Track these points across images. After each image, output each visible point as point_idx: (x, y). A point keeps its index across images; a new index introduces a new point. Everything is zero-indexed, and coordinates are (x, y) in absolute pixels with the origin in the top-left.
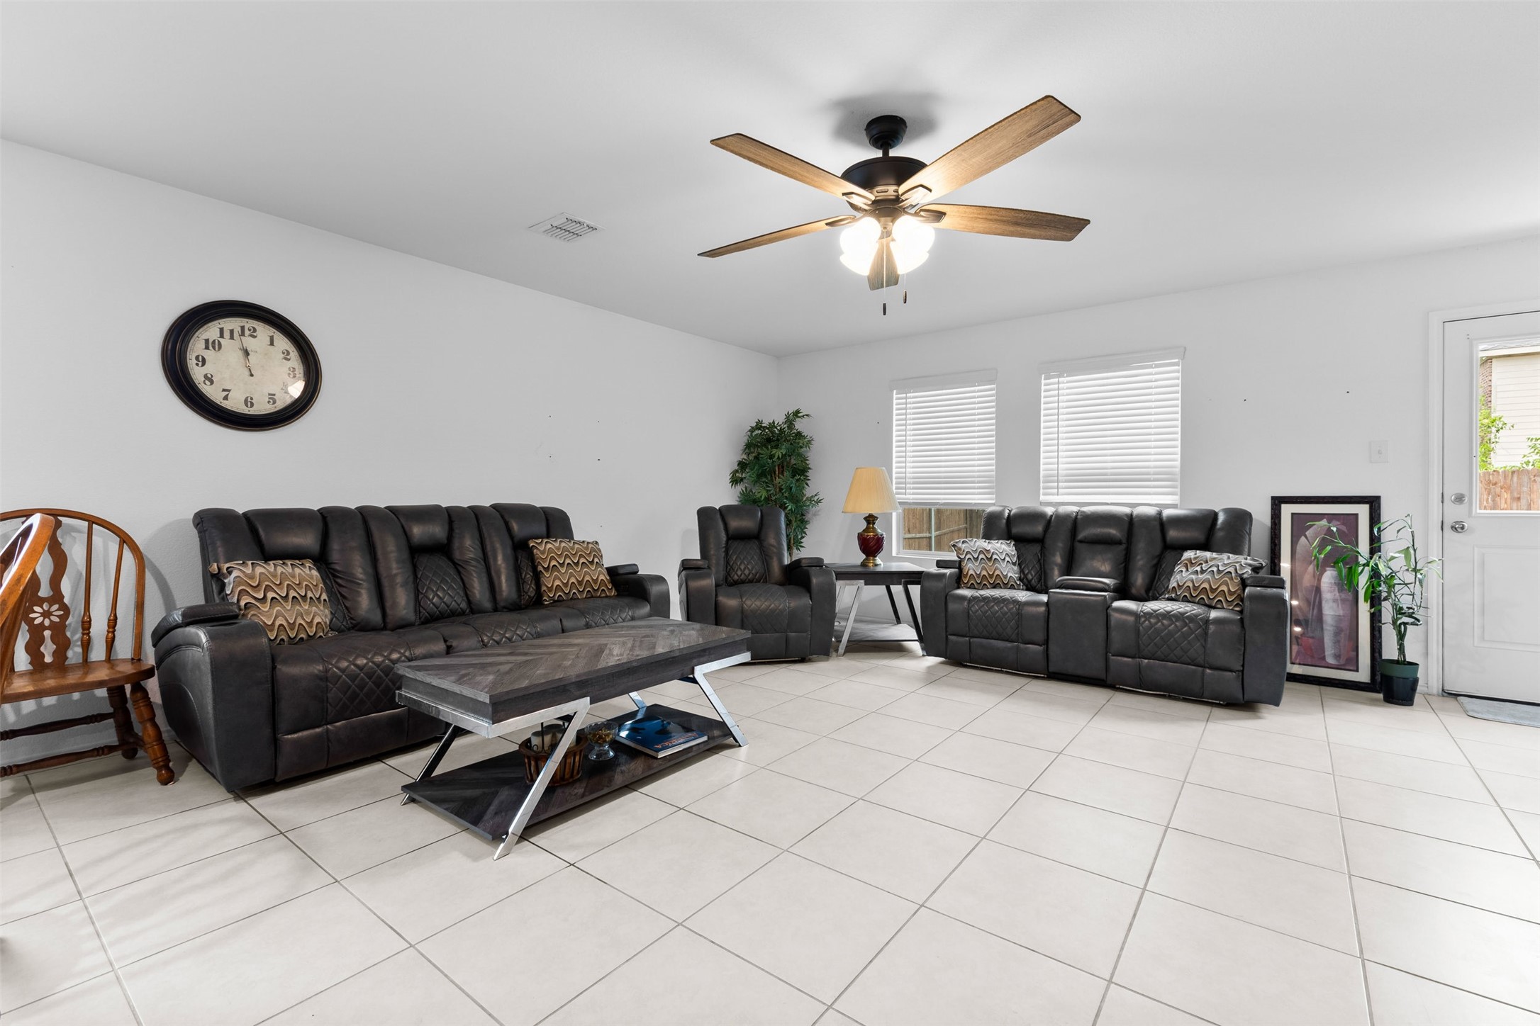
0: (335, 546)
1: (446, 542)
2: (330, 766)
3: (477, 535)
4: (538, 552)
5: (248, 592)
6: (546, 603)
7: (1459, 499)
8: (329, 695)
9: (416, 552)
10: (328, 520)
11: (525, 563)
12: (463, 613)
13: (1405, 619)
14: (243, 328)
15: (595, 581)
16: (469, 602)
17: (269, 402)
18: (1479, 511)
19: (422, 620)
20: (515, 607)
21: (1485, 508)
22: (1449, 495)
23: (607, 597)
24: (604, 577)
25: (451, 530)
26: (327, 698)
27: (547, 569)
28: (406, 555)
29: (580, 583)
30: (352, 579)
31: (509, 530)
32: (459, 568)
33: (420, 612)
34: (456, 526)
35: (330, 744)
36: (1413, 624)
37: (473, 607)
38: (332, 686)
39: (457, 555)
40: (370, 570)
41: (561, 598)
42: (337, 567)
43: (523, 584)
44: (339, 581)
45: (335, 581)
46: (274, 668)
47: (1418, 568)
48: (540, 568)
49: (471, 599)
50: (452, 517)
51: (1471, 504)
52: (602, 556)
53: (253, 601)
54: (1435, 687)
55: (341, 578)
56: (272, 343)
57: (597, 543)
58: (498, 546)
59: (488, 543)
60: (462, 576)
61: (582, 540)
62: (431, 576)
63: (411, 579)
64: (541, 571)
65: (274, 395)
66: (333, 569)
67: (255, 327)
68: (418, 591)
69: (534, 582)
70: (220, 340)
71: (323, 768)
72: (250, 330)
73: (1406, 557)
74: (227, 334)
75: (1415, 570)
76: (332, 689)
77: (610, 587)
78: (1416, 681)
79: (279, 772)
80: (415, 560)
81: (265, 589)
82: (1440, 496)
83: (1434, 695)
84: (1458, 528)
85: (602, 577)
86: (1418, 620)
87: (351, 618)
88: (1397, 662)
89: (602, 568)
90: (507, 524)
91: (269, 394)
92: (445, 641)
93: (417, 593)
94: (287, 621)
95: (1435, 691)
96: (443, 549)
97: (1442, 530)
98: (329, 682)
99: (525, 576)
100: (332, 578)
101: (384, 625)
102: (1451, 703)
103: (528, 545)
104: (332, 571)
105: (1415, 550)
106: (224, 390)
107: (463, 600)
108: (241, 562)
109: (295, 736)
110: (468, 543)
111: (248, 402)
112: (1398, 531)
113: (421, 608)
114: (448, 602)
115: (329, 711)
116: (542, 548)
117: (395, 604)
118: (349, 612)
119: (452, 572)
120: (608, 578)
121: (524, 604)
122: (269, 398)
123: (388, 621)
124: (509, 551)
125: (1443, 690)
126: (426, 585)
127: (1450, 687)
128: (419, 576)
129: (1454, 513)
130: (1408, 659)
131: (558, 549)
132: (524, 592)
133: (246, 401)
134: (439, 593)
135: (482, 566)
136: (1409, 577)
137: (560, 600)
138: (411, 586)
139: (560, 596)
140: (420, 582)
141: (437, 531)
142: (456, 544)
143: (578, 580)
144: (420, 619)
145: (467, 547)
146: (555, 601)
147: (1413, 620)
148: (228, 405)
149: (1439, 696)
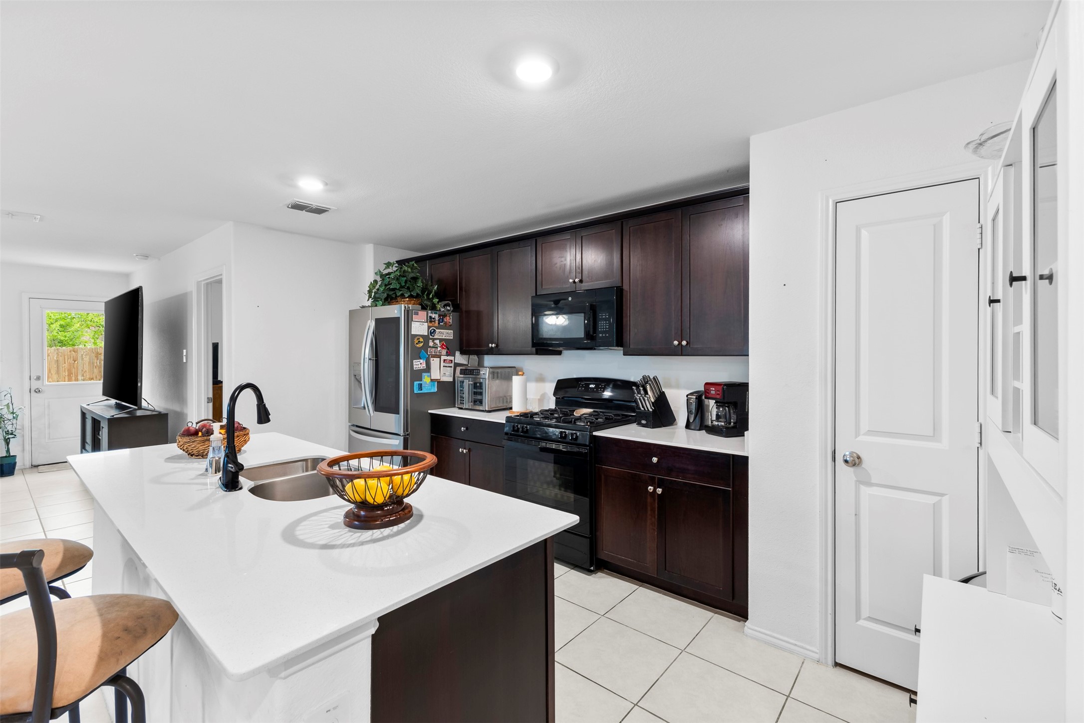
7: (38, 378)
13: (10, 436)
18: (47, 383)
21: (50, 382)
22: (34, 377)
36: (14, 437)
47: (14, 412)
51: (43, 380)
54: (28, 464)
73: (7, 408)
75: (13, 413)
78: (15, 463)
82: (29, 377)
83: (27, 468)
84: (38, 391)
86: (15, 435)
88: (6, 457)
95: (28, 467)
97: (30, 392)
102: (35, 469)
105: (12, 404)
112: (5, 396)
125: (32, 465)
127: (34, 464)
129: (36, 385)
130: (11, 455)
136: (11, 417)
147: (13, 436)
149: (29, 468)
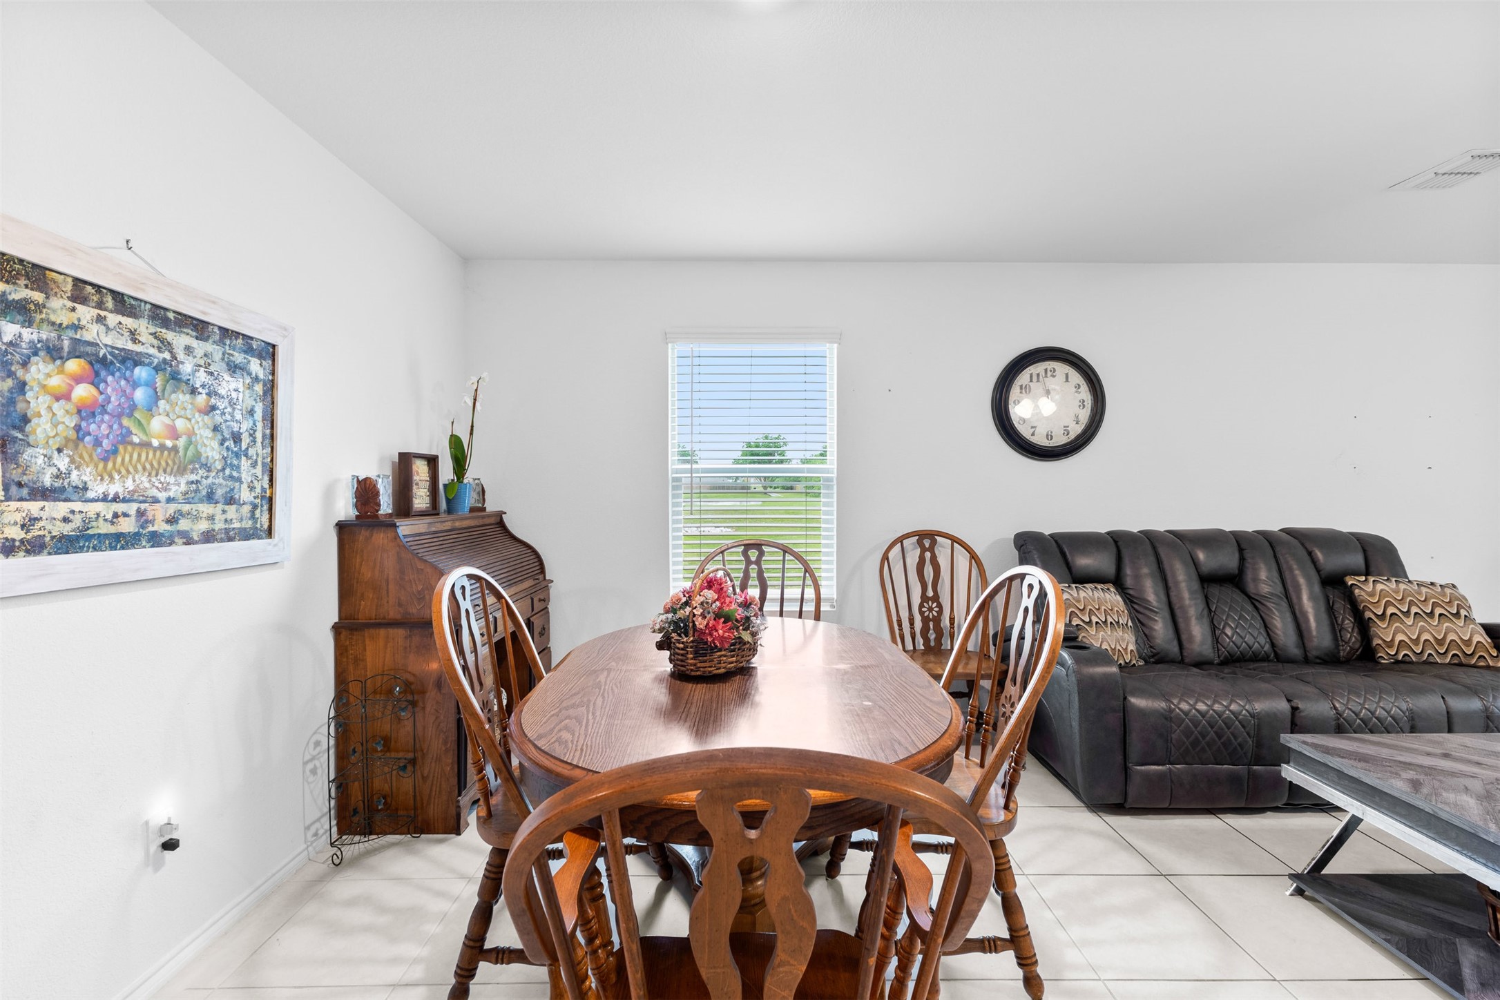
0: (1128, 571)
1: (1237, 572)
2: (1170, 807)
3: (1274, 565)
4: (1363, 593)
5: (1077, 614)
6: (1383, 661)
8: (1173, 736)
9: (1208, 580)
10: (1118, 542)
11: (1340, 606)
12: (1266, 659)
14: (1046, 370)
15: (1468, 643)
16: (1273, 645)
17: (1064, 434)
19: (1221, 659)
20: (1331, 660)
23: (1488, 667)
24: (1481, 637)
25: (1242, 559)
26: (1171, 739)
27: (1382, 617)
28: (1196, 585)
29: (1440, 642)
30: (1147, 606)
31: (1314, 562)
32: (1257, 604)
33: (1218, 650)
34: (1247, 555)
35: (1173, 786)
37: (1278, 651)
38: (1176, 728)
39: (1251, 588)
40: (1164, 598)
41: (1407, 658)
42: (1131, 592)
43: (1340, 631)
44: (1135, 606)
45: (1133, 607)
46: (1125, 698)
48: (1368, 614)
49: (1274, 641)
50: (1242, 542)
52: (1470, 607)
53: (1081, 623)
55: (1135, 603)
56: (1067, 380)
57: (1454, 586)
58: (1302, 581)
59: (1287, 575)
60: (1261, 612)
61: (1429, 580)
62: (1227, 610)
63: (1206, 612)
64: (1370, 619)
65: (1068, 427)
66: (1130, 595)
67: (1055, 367)
68: (1214, 625)
69: (1356, 630)
70: (1030, 384)
71: (1166, 807)
72: (1051, 371)
74: (1035, 378)
76: (1176, 730)
77: (1495, 655)
79: (1129, 800)
80: (1206, 591)
81: (1089, 613)
85: (1477, 638)
87: (1151, 647)
89: (1475, 624)
90: (1310, 554)
91: (1065, 427)
92: (1289, 701)
93: (1214, 628)
94: (1110, 646)
96: (1235, 580)
98: (1174, 723)
99: (1343, 621)
100: (1129, 603)
101: (1182, 658)
103: (1344, 583)
104: (1128, 596)
106: (1032, 427)
107: (1266, 642)
108: (1067, 585)
109: (1143, 768)
110: (1263, 575)
111: (1050, 437)
113: (1219, 646)
114: (1251, 643)
115: (1173, 751)
116: (1369, 587)
117: (1191, 637)
118: (1148, 639)
119: (1250, 608)
120: (1489, 640)
121: (1343, 657)
122: (1065, 430)
123: (1185, 654)
124: (1317, 588)
126: (1223, 620)
128: (1213, 609)
131: (1397, 592)
132: (1343, 641)
133: (1047, 435)
134: (1237, 630)
135: (1284, 604)
137: (1405, 662)
138: (1206, 621)
139: (1405, 655)
140: (1216, 617)
141: (1227, 560)
142: (1249, 576)
143: (1435, 638)
144: (1219, 657)
145: (1263, 579)
146: (1397, 662)
148: (1035, 440)
